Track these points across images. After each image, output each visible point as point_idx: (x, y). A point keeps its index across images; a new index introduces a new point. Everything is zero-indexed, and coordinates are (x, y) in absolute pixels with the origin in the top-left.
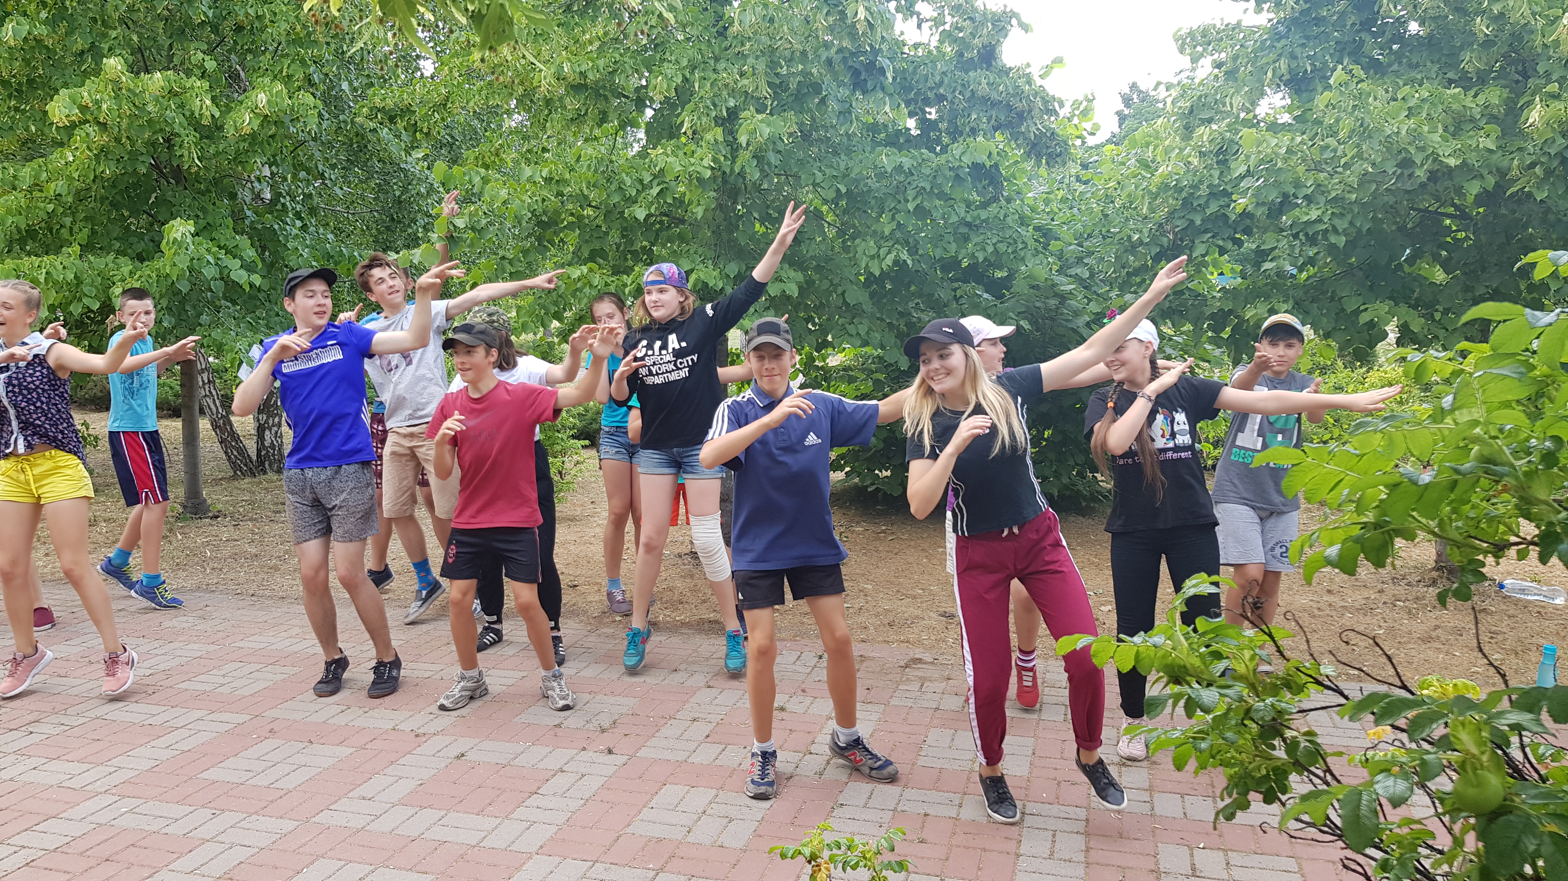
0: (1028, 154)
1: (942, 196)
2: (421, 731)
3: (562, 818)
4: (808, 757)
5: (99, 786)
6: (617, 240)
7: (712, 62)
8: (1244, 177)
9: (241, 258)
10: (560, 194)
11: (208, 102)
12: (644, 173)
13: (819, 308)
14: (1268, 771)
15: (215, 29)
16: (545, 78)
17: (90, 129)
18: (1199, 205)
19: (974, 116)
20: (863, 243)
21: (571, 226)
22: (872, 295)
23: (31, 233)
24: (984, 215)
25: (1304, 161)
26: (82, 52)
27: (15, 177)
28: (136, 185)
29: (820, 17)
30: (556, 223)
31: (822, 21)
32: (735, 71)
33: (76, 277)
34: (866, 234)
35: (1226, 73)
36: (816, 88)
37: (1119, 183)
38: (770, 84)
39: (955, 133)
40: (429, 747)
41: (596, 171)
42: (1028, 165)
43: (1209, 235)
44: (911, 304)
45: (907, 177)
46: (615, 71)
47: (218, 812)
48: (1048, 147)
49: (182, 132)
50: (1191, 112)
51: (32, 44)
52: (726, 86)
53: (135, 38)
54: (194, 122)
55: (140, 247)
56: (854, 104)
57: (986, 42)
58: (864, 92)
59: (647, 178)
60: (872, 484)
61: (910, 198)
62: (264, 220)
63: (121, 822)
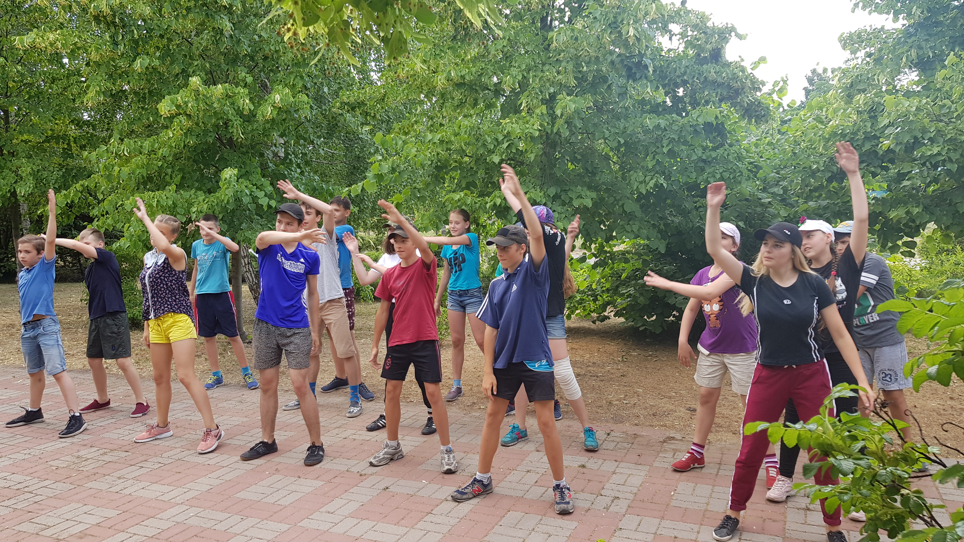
0: (743, 116)
1: (686, 143)
2: (363, 473)
3: (445, 529)
4: (600, 497)
5: (178, 500)
6: (483, 176)
7: (540, 66)
8: (888, 126)
9: (265, 191)
10: (448, 149)
11: (247, 101)
12: (499, 134)
13: (608, 215)
14: (891, 517)
15: (252, 59)
16: (440, 80)
17: (182, 118)
18: (858, 145)
19: (706, 93)
20: (635, 174)
21: (455, 169)
22: (642, 206)
23: (150, 179)
24: (714, 154)
25: (928, 115)
26: (178, 74)
27: (141, 147)
28: (207, 150)
29: (606, 36)
30: (446, 167)
31: (607, 38)
32: (554, 70)
33: (173, 203)
34: (637, 168)
35: (875, 60)
36: (605, 79)
37: (803, 133)
38: (575, 78)
39: (695, 104)
40: (367, 482)
41: (470, 134)
42: (743, 124)
43: (865, 164)
44: (667, 212)
45: (663, 132)
46: (482, 74)
47: (244, 518)
48: (756, 111)
49: (233, 119)
50: (852, 85)
51: (151, 71)
52: (548, 80)
53: (208, 65)
54: (239, 113)
55: (209, 185)
56: (629, 89)
57: (715, 47)
58: (634, 81)
59: (501, 138)
60: (642, 326)
61: (664, 145)
62: (279, 169)
63: (190, 522)
